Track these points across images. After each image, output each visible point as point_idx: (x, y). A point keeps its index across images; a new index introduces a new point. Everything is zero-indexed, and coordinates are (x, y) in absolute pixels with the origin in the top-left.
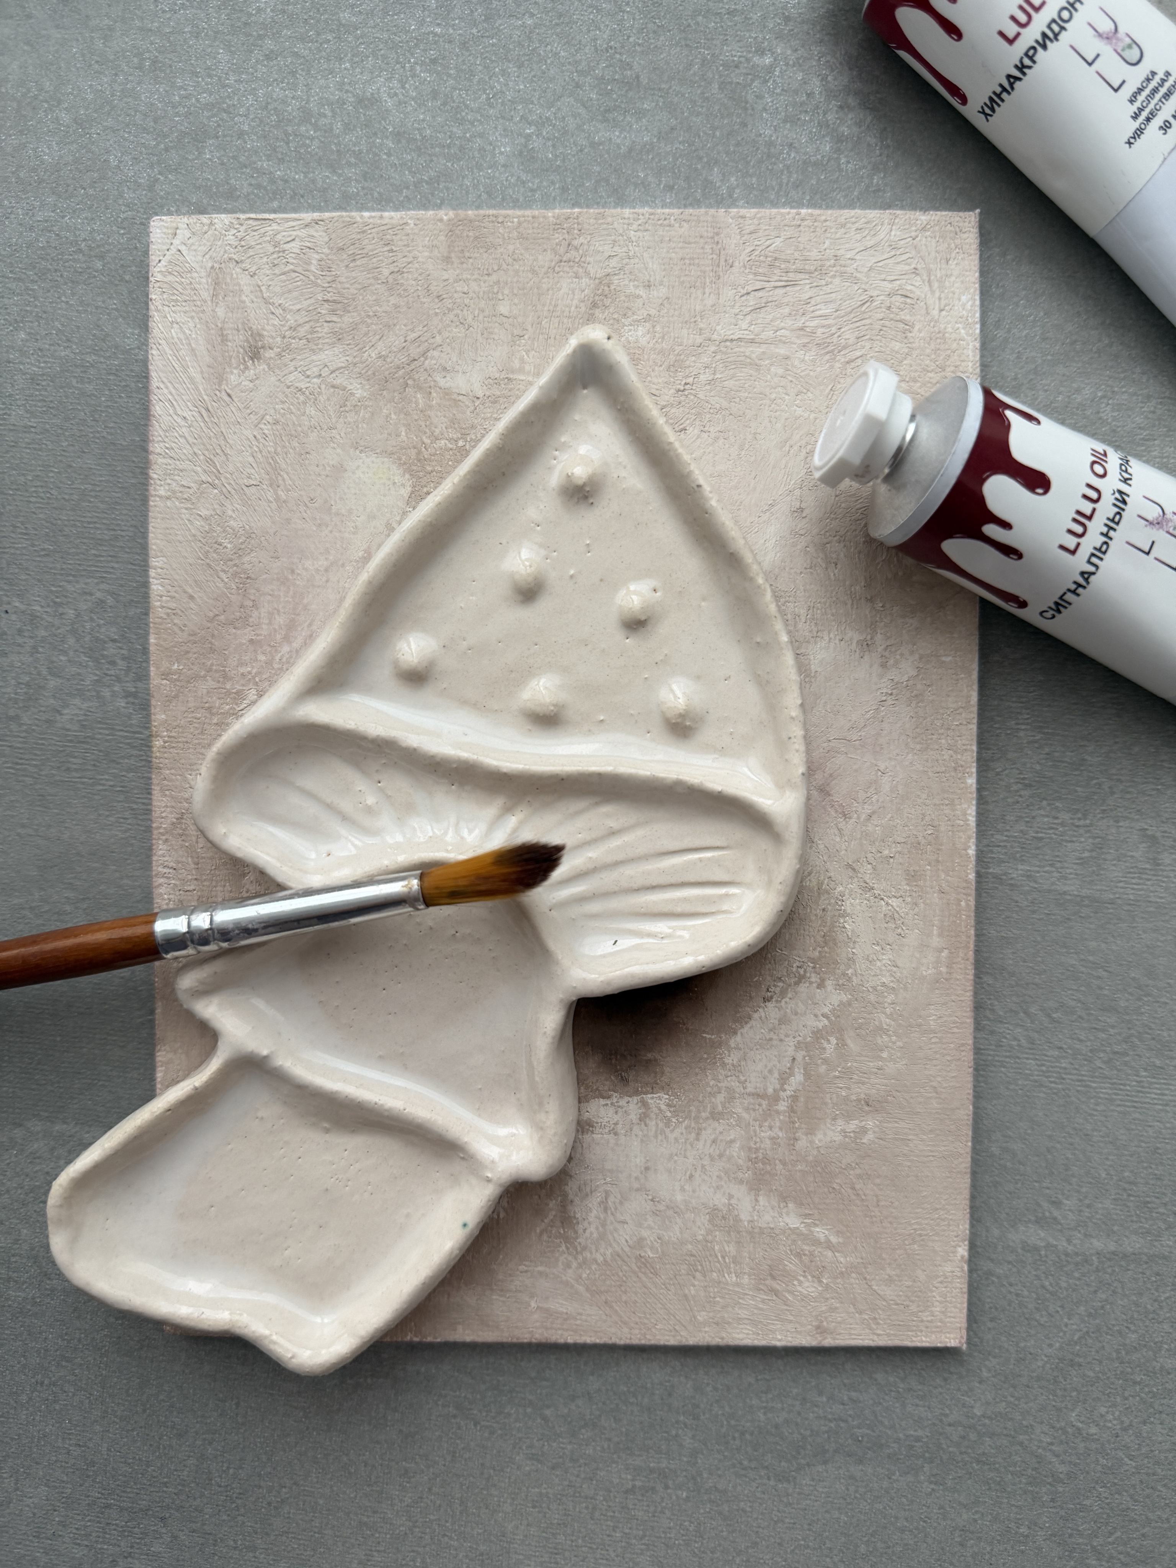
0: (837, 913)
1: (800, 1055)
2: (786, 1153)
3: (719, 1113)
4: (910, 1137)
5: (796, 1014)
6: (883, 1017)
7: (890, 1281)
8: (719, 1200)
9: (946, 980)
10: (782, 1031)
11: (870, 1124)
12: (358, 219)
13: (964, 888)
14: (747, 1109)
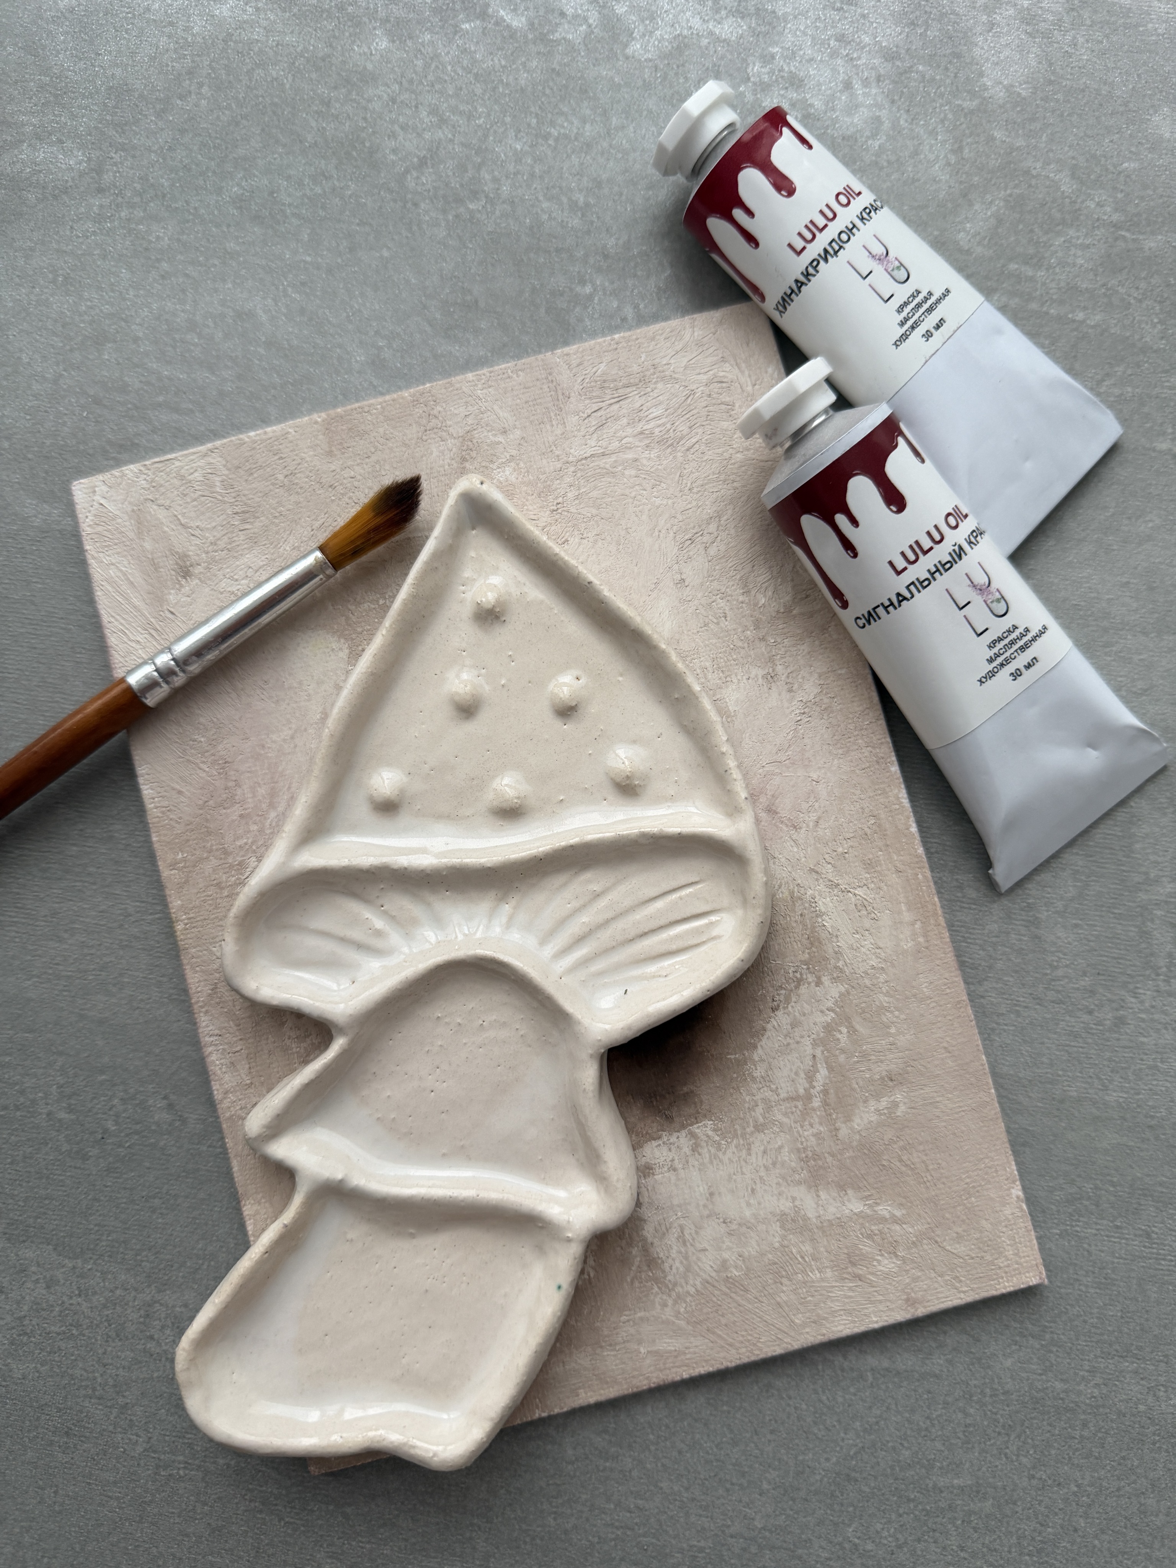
0: (814, 915)
1: (818, 1052)
2: (832, 1144)
3: (761, 1125)
4: (938, 1099)
5: (804, 1015)
6: (881, 997)
7: (959, 1238)
8: (785, 1205)
9: (927, 948)
10: (796, 1034)
11: (899, 1097)
12: (247, 439)
13: (917, 863)
14: (785, 1114)
